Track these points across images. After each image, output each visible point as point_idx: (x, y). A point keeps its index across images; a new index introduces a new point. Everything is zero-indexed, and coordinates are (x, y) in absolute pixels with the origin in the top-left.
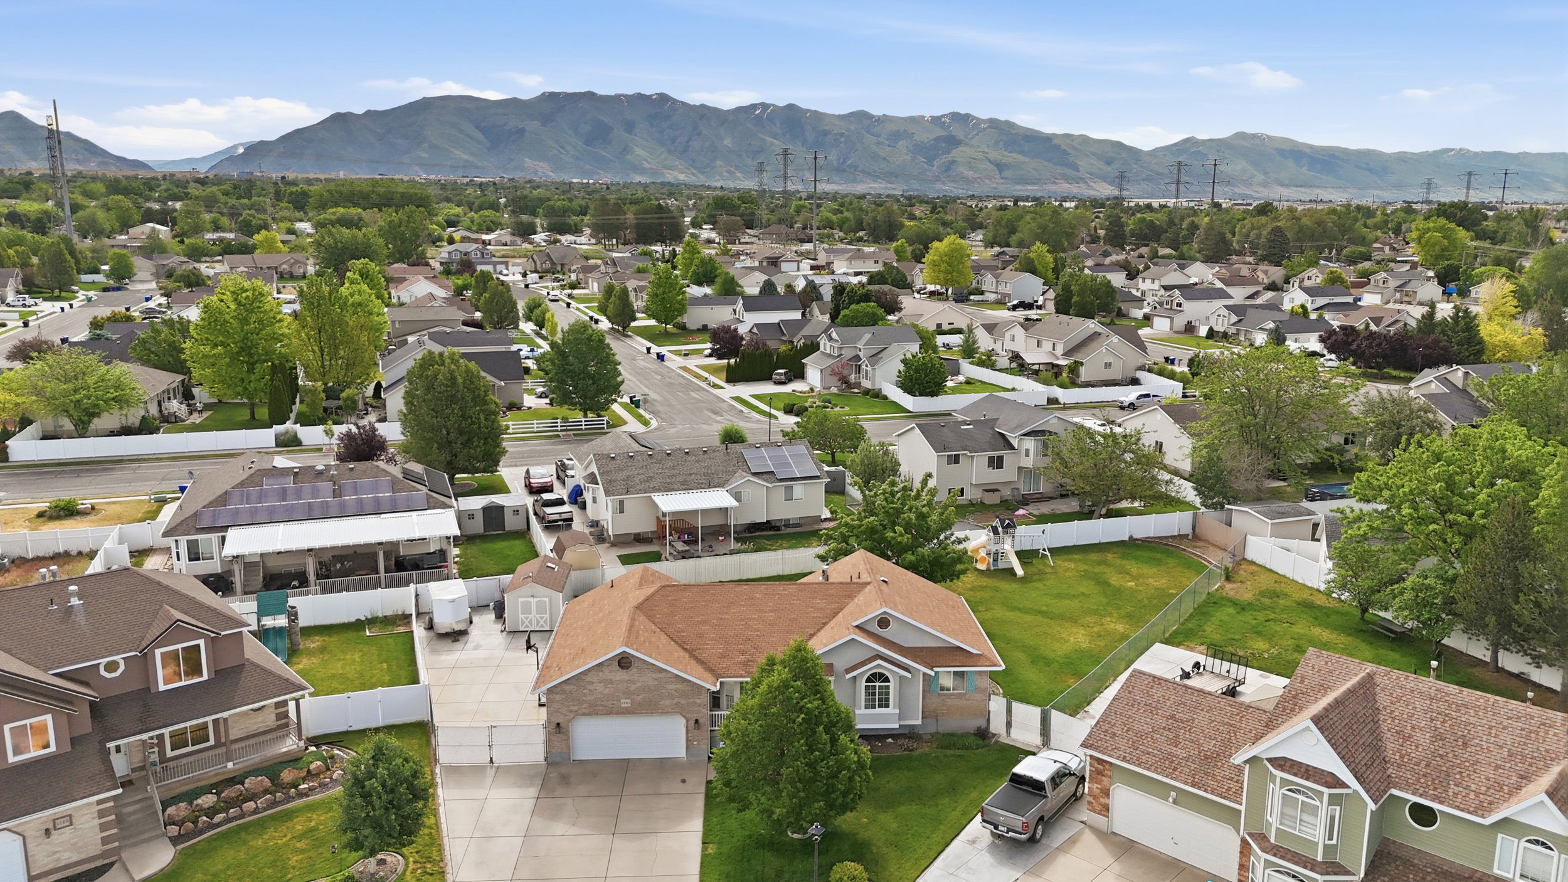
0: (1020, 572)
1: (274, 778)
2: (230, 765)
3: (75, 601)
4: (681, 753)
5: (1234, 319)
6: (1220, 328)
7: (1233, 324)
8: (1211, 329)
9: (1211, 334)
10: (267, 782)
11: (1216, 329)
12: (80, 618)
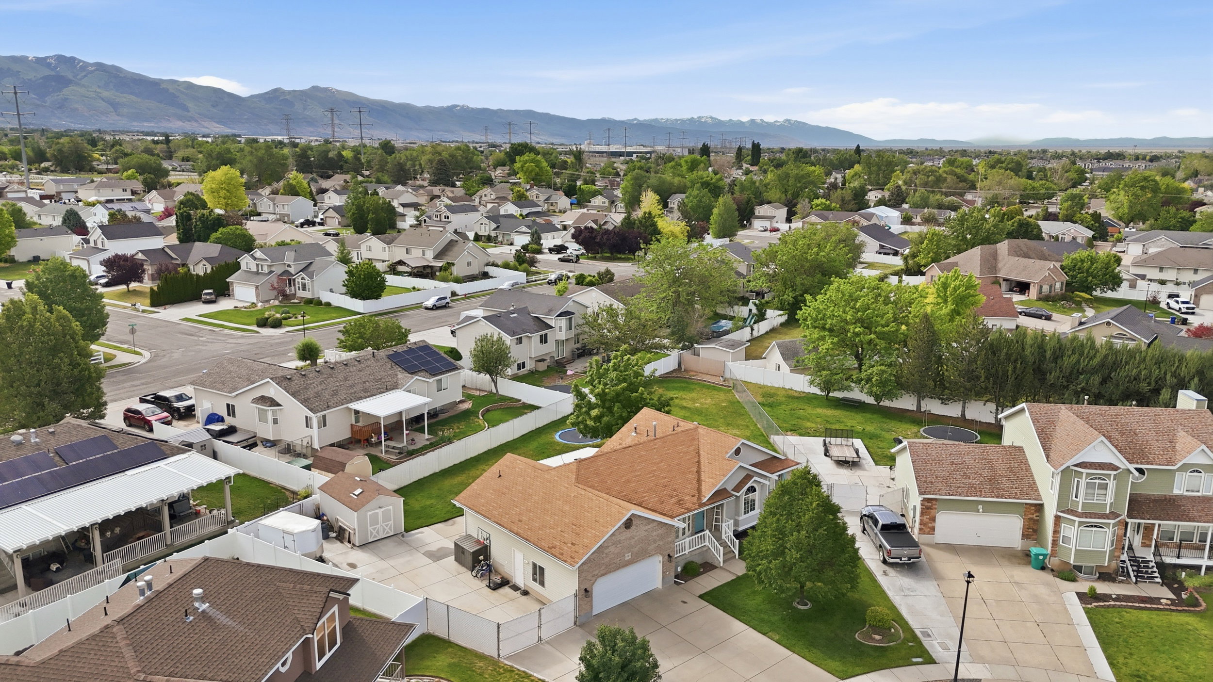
3: (203, 607)
4: (660, 583)
5: (494, 226)
6: (483, 233)
7: (494, 230)
8: (476, 234)
9: (477, 238)
11: (480, 233)
12: (224, 620)
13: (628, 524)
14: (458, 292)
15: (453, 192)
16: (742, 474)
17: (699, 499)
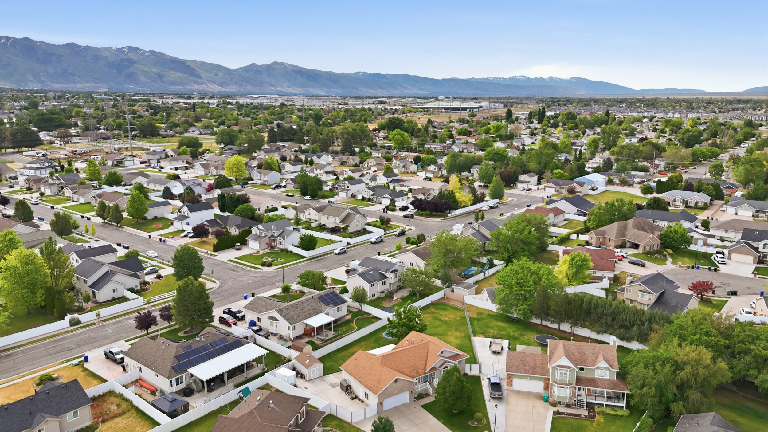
3: (272, 405)
4: (408, 400)
5: (372, 193)
6: (367, 196)
8: (363, 197)
13: (396, 381)
14: (351, 243)
15: (353, 160)
16: (442, 362)
17: (425, 371)
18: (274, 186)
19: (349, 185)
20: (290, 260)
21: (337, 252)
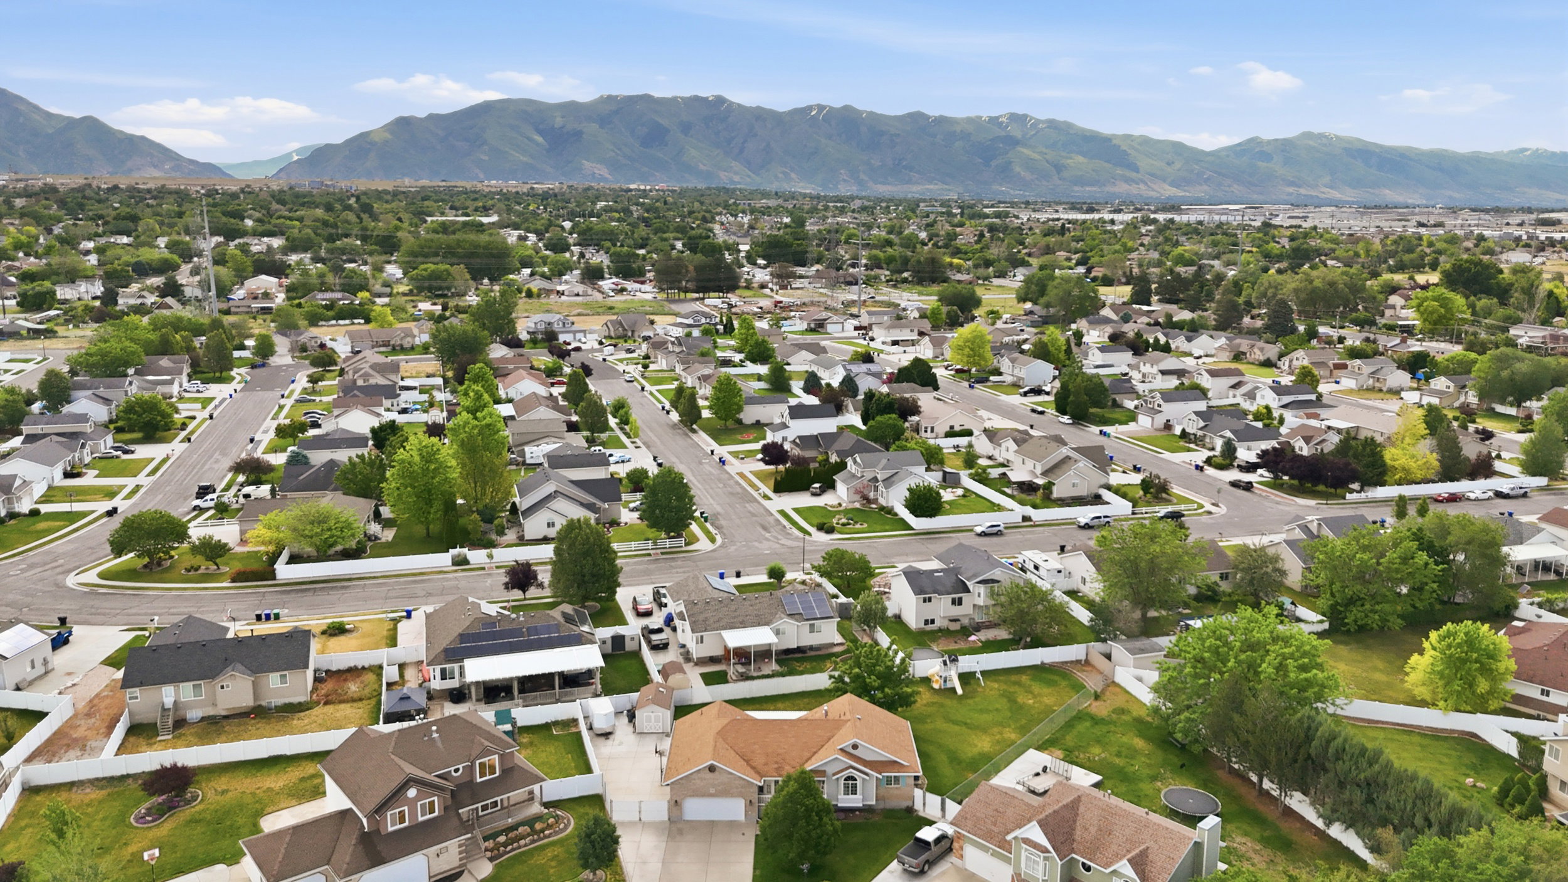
0: (960, 691)
1: (532, 827)
2: (510, 820)
3: (435, 735)
4: (742, 818)
6: (1191, 429)
8: (1183, 430)
10: (529, 830)
11: (1187, 430)
12: (439, 744)
13: (712, 769)
14: (1034, 518)
15: (1262, 350)
16: (843, 766)
18: (1026, 389)
19: (1161, 402)
20: (879, 527)
21: (979, 530)
